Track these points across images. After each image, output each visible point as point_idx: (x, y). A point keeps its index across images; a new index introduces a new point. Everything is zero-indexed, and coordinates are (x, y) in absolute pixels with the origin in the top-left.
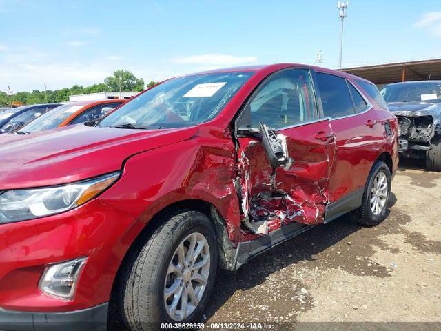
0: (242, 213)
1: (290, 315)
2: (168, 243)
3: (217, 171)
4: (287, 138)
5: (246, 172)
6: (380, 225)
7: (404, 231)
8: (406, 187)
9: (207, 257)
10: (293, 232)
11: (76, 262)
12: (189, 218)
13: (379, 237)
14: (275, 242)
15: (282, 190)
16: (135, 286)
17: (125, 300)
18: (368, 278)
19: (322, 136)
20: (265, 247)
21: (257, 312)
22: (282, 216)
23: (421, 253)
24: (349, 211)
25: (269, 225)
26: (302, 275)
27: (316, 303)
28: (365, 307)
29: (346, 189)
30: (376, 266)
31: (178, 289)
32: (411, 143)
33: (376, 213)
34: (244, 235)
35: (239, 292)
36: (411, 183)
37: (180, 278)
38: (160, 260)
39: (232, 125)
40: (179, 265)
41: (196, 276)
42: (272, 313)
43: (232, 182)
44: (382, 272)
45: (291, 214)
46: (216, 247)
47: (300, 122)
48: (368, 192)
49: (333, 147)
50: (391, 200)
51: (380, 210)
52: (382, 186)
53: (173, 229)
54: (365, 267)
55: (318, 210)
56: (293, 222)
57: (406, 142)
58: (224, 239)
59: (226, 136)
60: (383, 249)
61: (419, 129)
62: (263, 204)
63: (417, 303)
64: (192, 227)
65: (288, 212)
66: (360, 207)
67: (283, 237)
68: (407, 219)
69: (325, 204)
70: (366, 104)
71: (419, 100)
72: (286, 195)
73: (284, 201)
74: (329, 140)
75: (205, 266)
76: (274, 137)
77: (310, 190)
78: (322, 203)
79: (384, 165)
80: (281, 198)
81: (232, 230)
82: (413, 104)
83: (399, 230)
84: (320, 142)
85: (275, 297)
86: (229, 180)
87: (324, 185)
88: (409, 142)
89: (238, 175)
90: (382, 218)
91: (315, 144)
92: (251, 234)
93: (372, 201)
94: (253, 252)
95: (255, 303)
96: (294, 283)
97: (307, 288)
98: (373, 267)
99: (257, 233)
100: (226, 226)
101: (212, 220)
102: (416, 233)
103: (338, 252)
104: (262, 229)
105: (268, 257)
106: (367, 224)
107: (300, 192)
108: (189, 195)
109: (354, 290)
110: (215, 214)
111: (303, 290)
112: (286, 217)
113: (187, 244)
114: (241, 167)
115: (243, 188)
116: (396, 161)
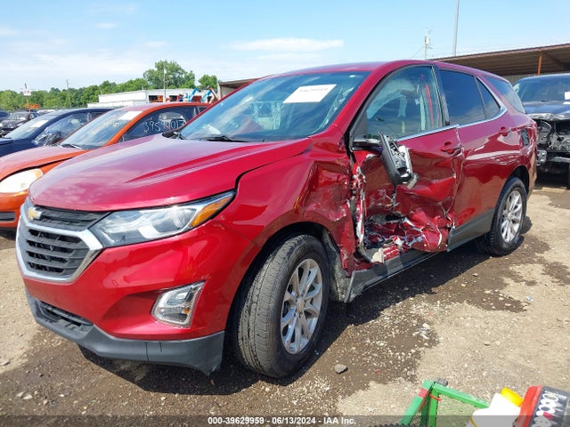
0: (357, 238)
1: (413, 351)
2: (284, 268)
3: (330, 190)
4: (409, 151)
5: (362, 191)
6: (512, 255)
7: (541, 261)
8: (544, 209)
9: (319, 286)
10: (412, 260)
11: (193, 287)
12: (304, 242)
13: (511, 268)
14: (391, 272)
15: (400, 212)
16: (252, 314)
17: (240, 329)
18: (500, 313)
19: (449, 147)
20: (381, 277)
21: (375, 348)
22: (399, 242)
23: (562, 285)
24: (475, 237)
25: (385, 253)
26: (422, 310)
27: (441, 339)
28: (498, 343)
29: (473, 210)
30: (510, 300)
31: (292, 320)
32: (551, 154)
33: (508, 240)
34: (358, 263)
35: (351, 327)
36: (550, 204)
37: (293, 308)
38: (278, 286)
39: (347, 137)
40: (294, 293)
41: (309, 307)
42: (392, 349)
43: (346, 203)
44: (516, 307)
45: (410, 240)
46: (328, 275)
47: (421, 131)
48: (499, 215)
49: (460, 160)
50: (526, 225)
51: (513, 236)
52: (516, 207)
53: (289, 254)
54: (496, 301)
55: (441, 236)
56: (412, 249)
57: (544, 153)
58: (337, 268)
59: (340, 149)
60: (517, 281)
61: (561, 136)
62: (376, 229)
63: (558, 339)
64: (307, 252)
65: (406, 238)
66: (488, 233)
67: (402, 266)
68: (545, 247)
69: (449, 229)
70: (499, 107)
71: (563, 99)
72: (404, 218)
73: (402, 225)
74: (456, 151)
75: (316, 296)
76: (396, 150)
77: (432, 212)
78: (445, 227)
79: (518, 181)
80: (397, 221)
81: (345, 257)
82: (555, 104)
83: (536, 260)
84: (446, 155)
85: (393, 333)
86: (343, 201)
87: (449, 206)
88: (548, 153)
89: (352, 195)
90: (514, 246)
91: (440, 157)
92: (366, 262)
93: (503, 225)
94: (368, 283)
95: (371, 339)
96: (414, 318)
97: (429, 323)
98: (506, 300)
99: (372, 261)
100: (339, 252)
101: (324, 245)
102: (556, 263)
103: (463, 285)
104: (377, 256)
105: (380, 290)
106: (497, 252)
107: (421, 215)
108: (304, 217)
109: (484, 326)
110: (327, 239)
111: (425, 325)
112: (404, 244)
113: (301, 271)
114: (357, 185)
115: (358, 209)
116: (533, 178)
